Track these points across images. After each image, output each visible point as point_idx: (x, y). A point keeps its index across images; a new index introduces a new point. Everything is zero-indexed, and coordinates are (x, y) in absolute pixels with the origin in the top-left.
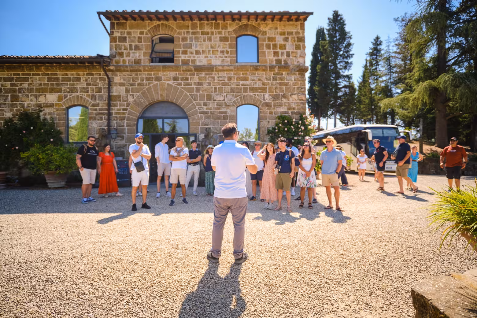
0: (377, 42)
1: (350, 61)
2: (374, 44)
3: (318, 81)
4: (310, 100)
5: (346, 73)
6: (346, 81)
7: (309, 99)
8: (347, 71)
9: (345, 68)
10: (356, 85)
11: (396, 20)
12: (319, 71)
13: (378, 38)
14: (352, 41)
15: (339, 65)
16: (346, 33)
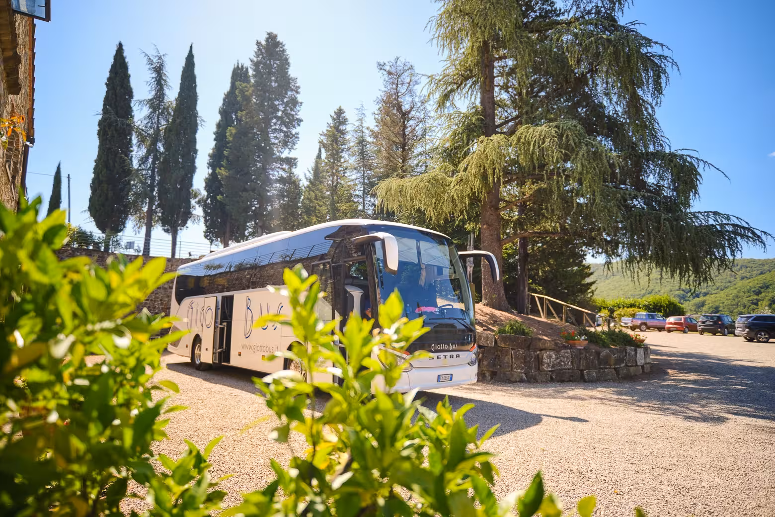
0: (339, 118)
1: (294, 131)
2: (334, 119)
3: (227, 158)
4: (209, 201)
5: (285, 154)
6: (284, 170)
7: (207, 199)
8: (287, 151)
9: (285, 144)
10: (304, 183)
11: (381, 66)
12: (231, 139)
13: (340, 112)
14: (300, 98)
15: (272, 135)
16: (289, 79)
